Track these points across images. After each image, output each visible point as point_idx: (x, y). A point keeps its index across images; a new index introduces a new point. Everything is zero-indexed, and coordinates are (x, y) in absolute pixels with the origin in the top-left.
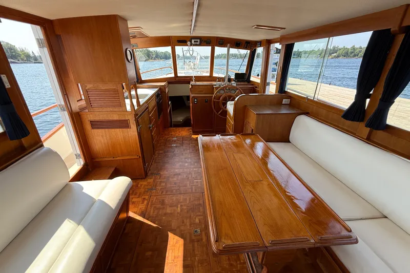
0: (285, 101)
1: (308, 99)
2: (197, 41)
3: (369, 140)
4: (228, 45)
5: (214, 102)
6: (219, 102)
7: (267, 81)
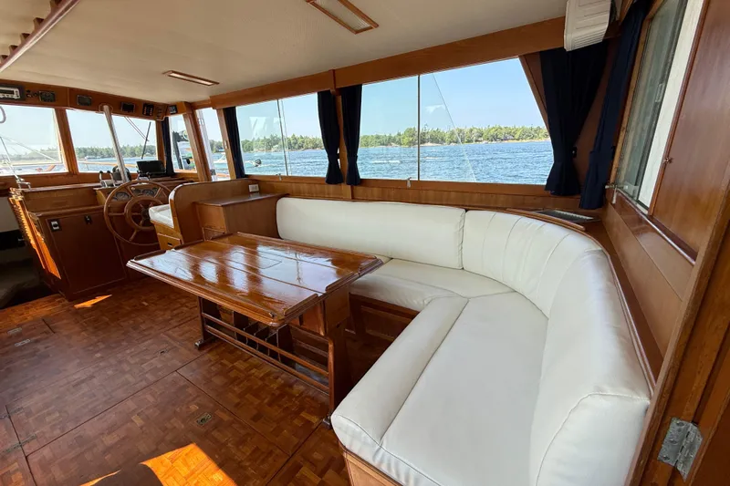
0: (252, 188)
1: (282, 177)
2: (12, 93)
3: (354, 198)
4: (106, 107)
5: (111, 218)
6: (123, 217)
7: (210, 168)
